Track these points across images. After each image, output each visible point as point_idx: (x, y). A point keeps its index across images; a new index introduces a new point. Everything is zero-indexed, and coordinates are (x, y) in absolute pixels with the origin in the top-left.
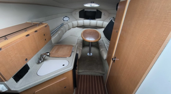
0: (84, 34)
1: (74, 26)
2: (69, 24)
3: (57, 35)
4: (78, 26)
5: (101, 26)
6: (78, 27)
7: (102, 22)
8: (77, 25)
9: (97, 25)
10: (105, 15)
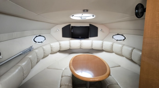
0: (75, 64)
1: (55, 51)
2: (44, 47)
3: (17, 70)
4: (62, 50)
5: (100, 49)
6: (60, 51)
7: (100, 42)
8: (59, 49)
9: (94, 47)
10: (103, 32)
